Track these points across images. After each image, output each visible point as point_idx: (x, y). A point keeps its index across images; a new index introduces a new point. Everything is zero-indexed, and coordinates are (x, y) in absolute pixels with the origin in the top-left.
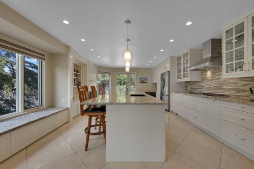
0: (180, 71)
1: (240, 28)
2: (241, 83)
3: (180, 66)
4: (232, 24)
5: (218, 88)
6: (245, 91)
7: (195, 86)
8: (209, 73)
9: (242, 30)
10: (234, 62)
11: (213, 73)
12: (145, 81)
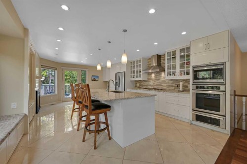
0: (134, 73)
1: (174, 53)
2: (171, 82)
3: (134, 68)
4: (171, 50)
5: (158, 85)
6: (173, 86)
7: (143, 84)
8: (153, 76)
9: (175, 54)
10: (171, 71)
11: (156, 76)
12: (97, 79)
